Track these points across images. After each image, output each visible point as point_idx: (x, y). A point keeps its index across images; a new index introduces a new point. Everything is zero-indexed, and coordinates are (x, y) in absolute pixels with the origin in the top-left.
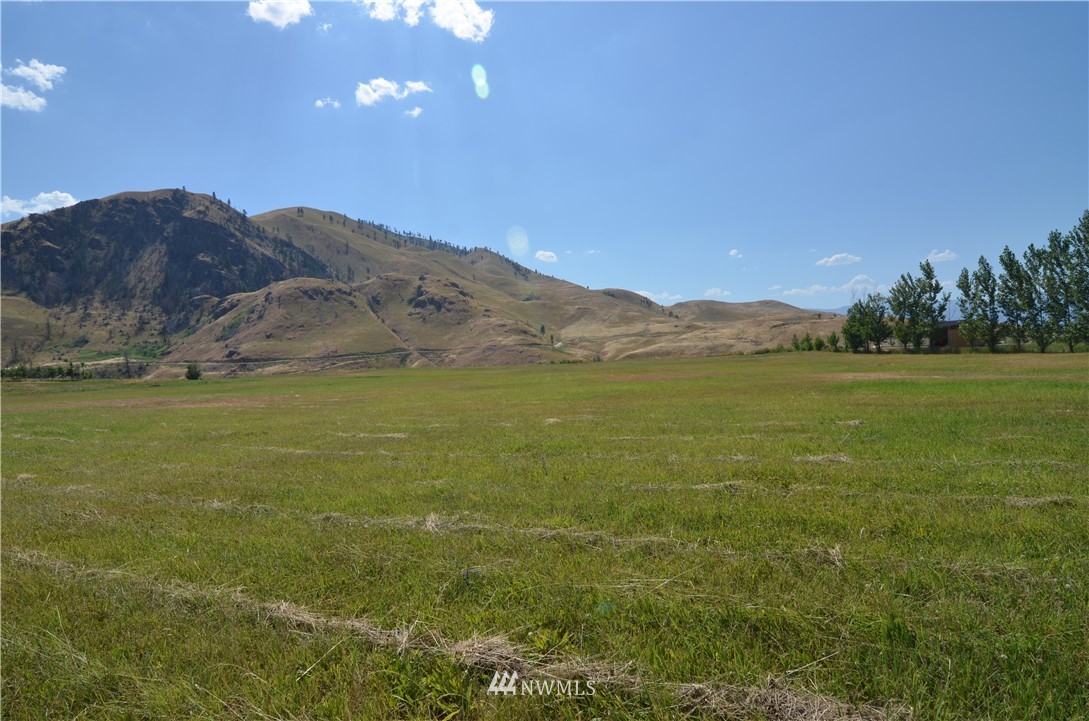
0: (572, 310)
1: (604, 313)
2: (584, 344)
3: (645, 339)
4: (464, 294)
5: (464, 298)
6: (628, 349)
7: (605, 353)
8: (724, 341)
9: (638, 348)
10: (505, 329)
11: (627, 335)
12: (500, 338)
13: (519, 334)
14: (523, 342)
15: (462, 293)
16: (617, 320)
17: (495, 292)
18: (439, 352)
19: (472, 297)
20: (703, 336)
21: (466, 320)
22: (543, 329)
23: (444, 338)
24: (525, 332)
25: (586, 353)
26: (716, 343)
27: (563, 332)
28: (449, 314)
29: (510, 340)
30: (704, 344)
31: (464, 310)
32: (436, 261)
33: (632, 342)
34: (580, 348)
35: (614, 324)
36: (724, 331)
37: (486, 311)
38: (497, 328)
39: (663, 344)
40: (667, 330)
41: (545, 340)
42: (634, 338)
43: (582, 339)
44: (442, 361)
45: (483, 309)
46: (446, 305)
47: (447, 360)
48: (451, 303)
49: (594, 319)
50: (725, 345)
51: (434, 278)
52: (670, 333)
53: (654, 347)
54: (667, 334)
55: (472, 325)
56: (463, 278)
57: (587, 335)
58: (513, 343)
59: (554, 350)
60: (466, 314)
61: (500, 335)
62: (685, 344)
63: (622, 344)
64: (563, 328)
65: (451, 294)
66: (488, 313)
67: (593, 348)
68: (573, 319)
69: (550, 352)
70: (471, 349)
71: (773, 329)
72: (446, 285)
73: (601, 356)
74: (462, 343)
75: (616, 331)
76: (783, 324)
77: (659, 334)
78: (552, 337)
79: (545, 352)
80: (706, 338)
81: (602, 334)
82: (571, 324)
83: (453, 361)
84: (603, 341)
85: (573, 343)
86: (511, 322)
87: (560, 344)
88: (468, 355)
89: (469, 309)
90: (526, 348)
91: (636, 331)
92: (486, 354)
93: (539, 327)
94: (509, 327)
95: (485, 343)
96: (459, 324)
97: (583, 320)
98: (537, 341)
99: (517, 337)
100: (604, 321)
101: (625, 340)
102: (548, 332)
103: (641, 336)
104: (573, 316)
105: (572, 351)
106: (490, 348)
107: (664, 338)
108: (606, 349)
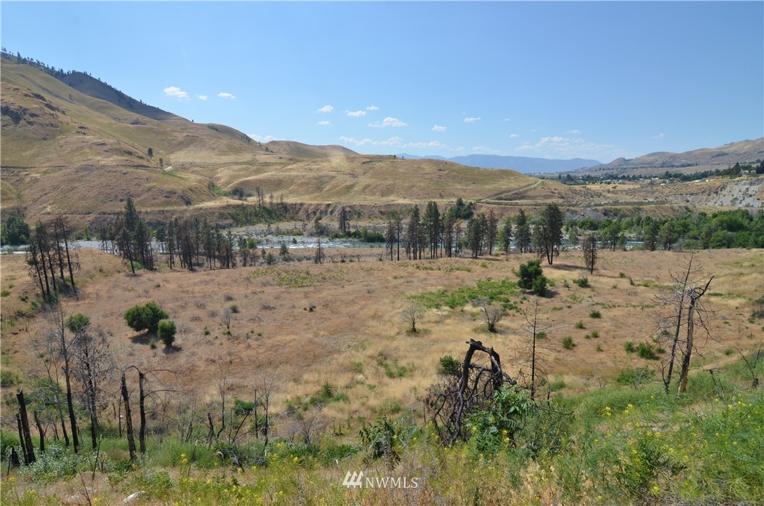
0: (180, 137)
1: (213, 141)
2: (195, 169)
3: (255, 168)
4: (53, 109)
5: (52, 112)
6: (240, 176)
7: (218, 179)
8: (326, 173)
9: (250, 175)
10: (105, 148)
11: (237, 163)
12: (99, 158)
13: (122, 155)
14: (127, 163)
15: (48, 106)
16: (226, 149)
17: (97, 114)
18: (16, 170)
19: (63, 113)
20: (307, 167)
21: (54, 136)
22: (150, 152)
23: (24, 154)
24: (130, 153)
25: (199, 177)
26: (320, 174)
27: (172, 156)
28: (31, 128)
29: (112, 160)
30: (311, 175)
31: (52, 125)
32: (22, 76)
33: (243, 169)
34: (193, 172)
35: (223, 153)
36: (324, 164)
37: (81, 128)
38: (94, 147)
39: (273, 173)
40: (272, 160)
41: (154, 162)
42: (244, 166)
43: (192, 165)
44: (20, 181)
45: (77, 125)
46: (27, 117)
47: (28, 179)
48: (33, 115)
49: (204, 146)
50: (328, 176)
51: (10, 85)
52: (277, 163)
53: (265, 174)
54: (273, 164)
55: (62, 142)
56: (57, 96)
57: (197, 161)
58: (115, 164)
59: (165, 173)
60: (53, 130)
61: (99, 154)
62: (293, 173)
63: (234, 171)
64: (172, 153)
65: (34, 105)
66: (83, 131)
67: (206, 174)
68: (182, 145)
69: (160, 176)
70: (60, 167)
71: (364, 165)
72: (26, 95)
73: (215, 182)
74: (49, 160)
75: (225, 159)
76: (370, 162)
77: (267, 164)
78: (161, 160)
79: (154, 175)
80: (311, 170)
81: (213, 161)
82: (180, 149)
83: (36, 180)
84: (214, 168)
85: (184, 168)
86: (112, 141)
87: (170, 168)
88: (56, 174)
89: (58, 124)
90: (131, 170)
91: (245, 160)
92: (81, 174)
93: (146, 151)
94: (109, 147)
95: (78, 161)
96: (45, 139)
97: (192, 147)
98: (145, 163)
99: (120, 158)
100: (214, 150)
101: (236, 167)
102: (156, 157)
103: (251, 164)
104: (182, 143)
105: (184, 175)
106: (85, 168)
107: (272, 168)
108: (219, 175)
